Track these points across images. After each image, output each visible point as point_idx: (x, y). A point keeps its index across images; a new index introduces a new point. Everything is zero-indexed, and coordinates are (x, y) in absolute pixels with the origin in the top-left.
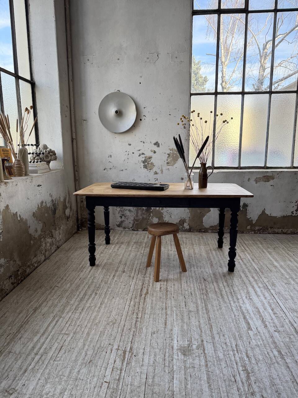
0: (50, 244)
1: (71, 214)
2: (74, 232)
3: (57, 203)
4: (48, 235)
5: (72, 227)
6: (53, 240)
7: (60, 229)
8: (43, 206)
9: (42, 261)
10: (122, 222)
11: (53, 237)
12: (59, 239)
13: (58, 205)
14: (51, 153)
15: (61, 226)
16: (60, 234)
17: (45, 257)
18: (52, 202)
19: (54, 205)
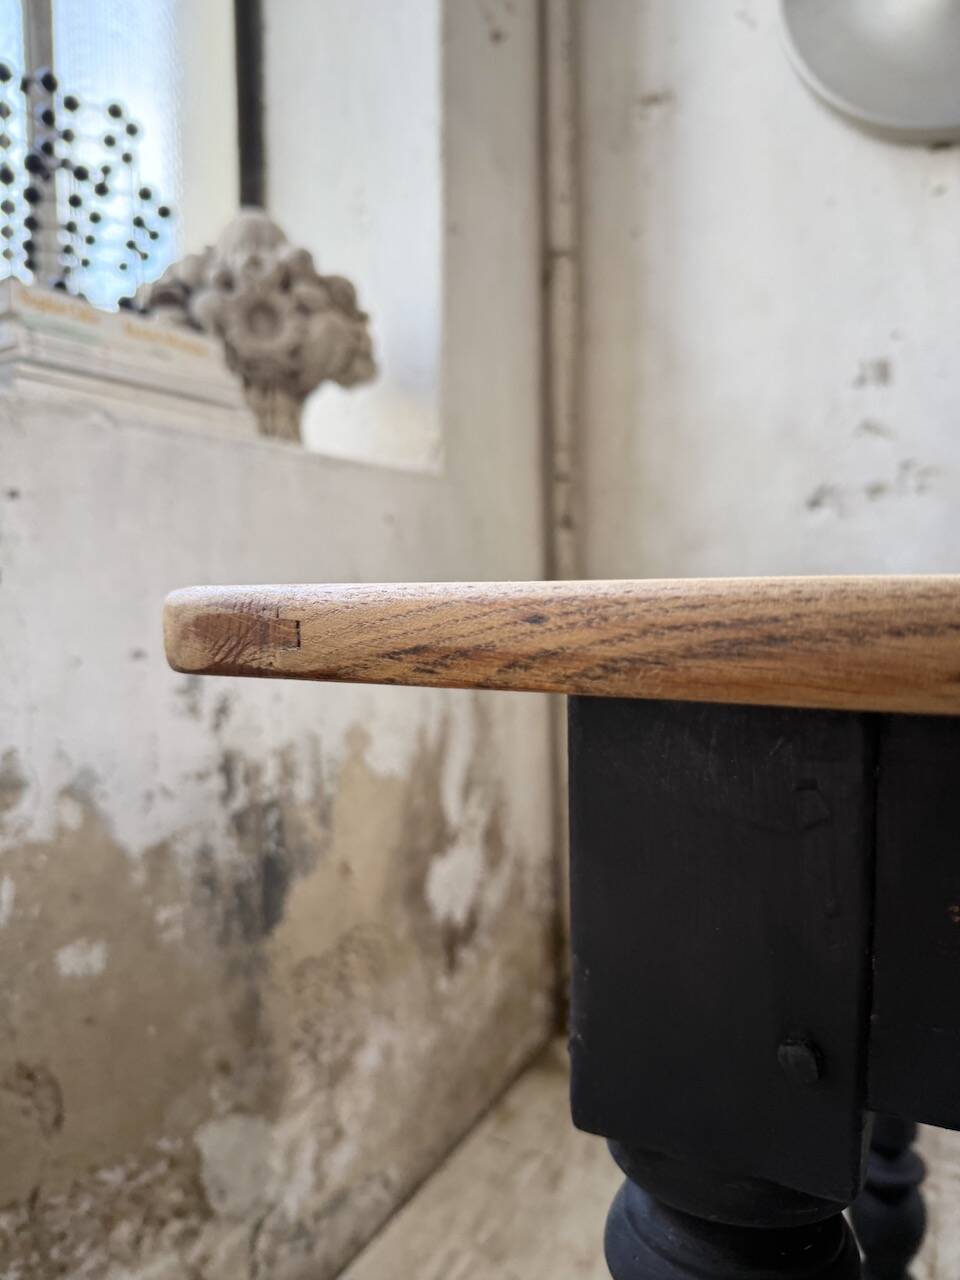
1: (494, 897)
3: (302, 790)
4: (109, 1223)
6: (205, 1259)
7: (337, 1074)
11: (207, 1214)
12: (316, 1202)
13: (325, 818)
14: (302, 289)
15: (358, 1044)
16: (338, 1134)
18: (216, 783)
19: (251, 823)
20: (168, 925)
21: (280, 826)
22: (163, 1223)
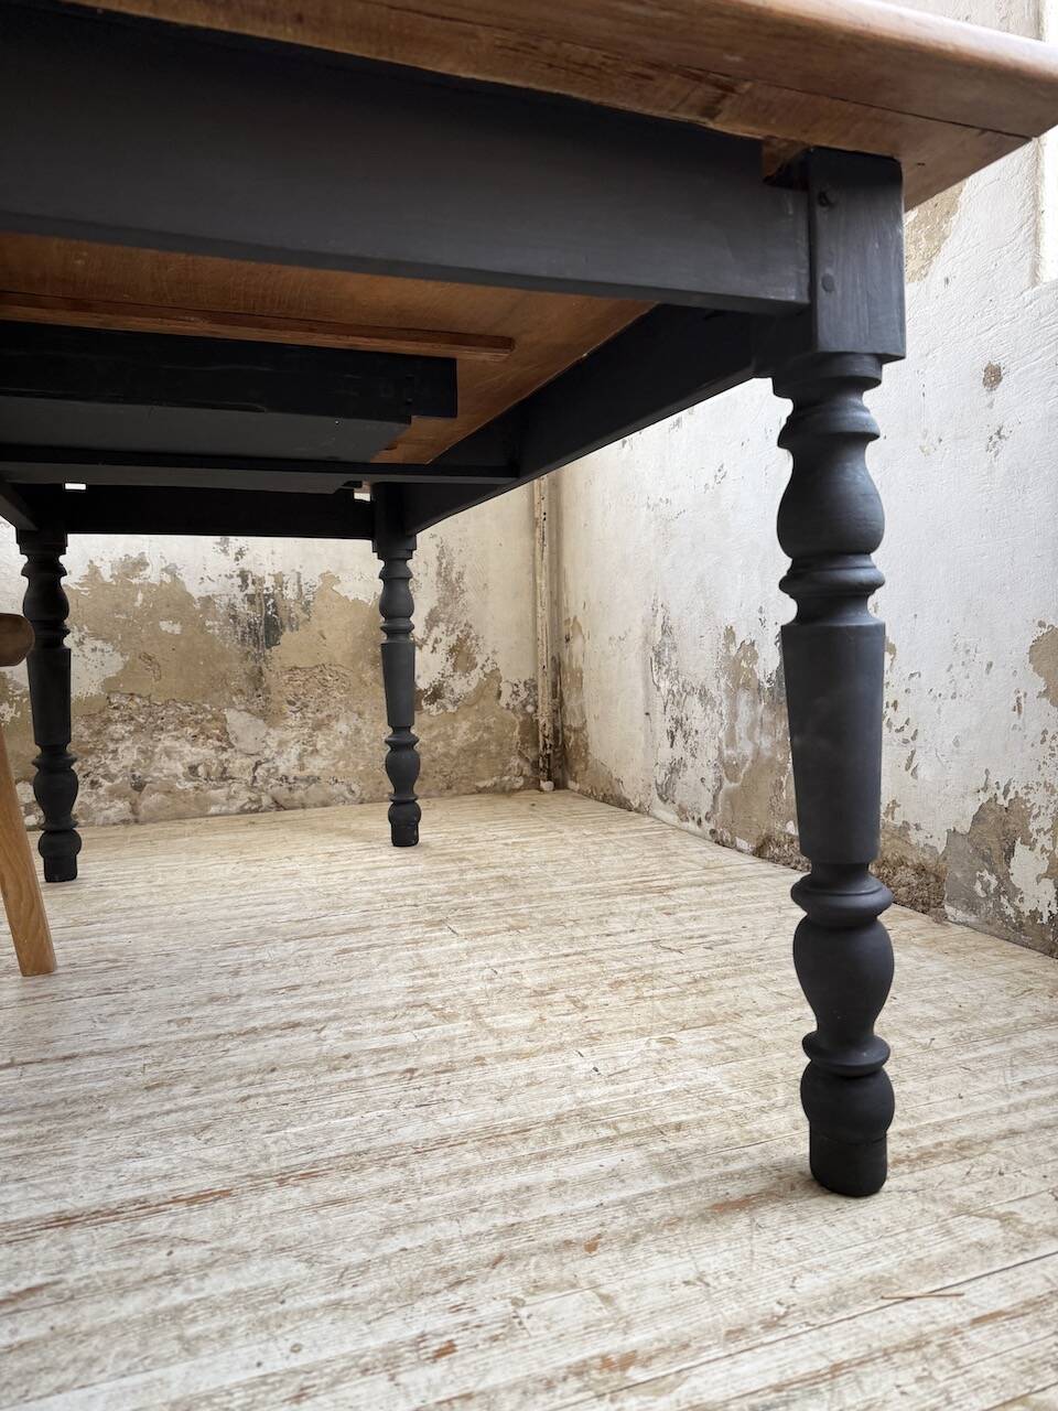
0: (193, 769)
1: (460, 687)
2: (488, 783)
3: (290, 594)
4: (182, 724)
5: (472, 751)
6: (226, 760)
7: (318, 726)
8: (135, 581)
9: (100, 820)
10: (675, 768)
11: (230, 744)
12: (296, 772)
13: (306, 608)
16: (316, 752)
17: (134, 811)
18: (239, 581)
19: (257, 599)
20: (210, 628)
21: (274, 605)
22: (208, 737)
